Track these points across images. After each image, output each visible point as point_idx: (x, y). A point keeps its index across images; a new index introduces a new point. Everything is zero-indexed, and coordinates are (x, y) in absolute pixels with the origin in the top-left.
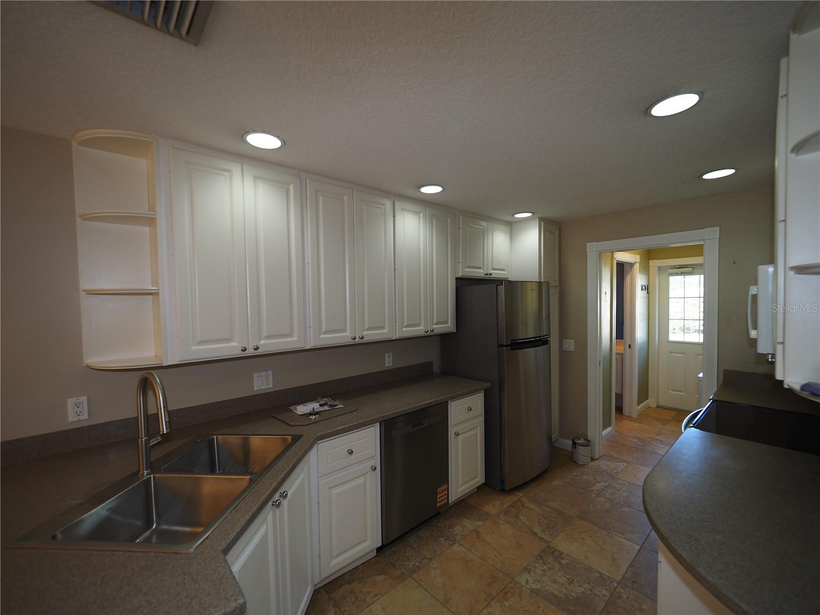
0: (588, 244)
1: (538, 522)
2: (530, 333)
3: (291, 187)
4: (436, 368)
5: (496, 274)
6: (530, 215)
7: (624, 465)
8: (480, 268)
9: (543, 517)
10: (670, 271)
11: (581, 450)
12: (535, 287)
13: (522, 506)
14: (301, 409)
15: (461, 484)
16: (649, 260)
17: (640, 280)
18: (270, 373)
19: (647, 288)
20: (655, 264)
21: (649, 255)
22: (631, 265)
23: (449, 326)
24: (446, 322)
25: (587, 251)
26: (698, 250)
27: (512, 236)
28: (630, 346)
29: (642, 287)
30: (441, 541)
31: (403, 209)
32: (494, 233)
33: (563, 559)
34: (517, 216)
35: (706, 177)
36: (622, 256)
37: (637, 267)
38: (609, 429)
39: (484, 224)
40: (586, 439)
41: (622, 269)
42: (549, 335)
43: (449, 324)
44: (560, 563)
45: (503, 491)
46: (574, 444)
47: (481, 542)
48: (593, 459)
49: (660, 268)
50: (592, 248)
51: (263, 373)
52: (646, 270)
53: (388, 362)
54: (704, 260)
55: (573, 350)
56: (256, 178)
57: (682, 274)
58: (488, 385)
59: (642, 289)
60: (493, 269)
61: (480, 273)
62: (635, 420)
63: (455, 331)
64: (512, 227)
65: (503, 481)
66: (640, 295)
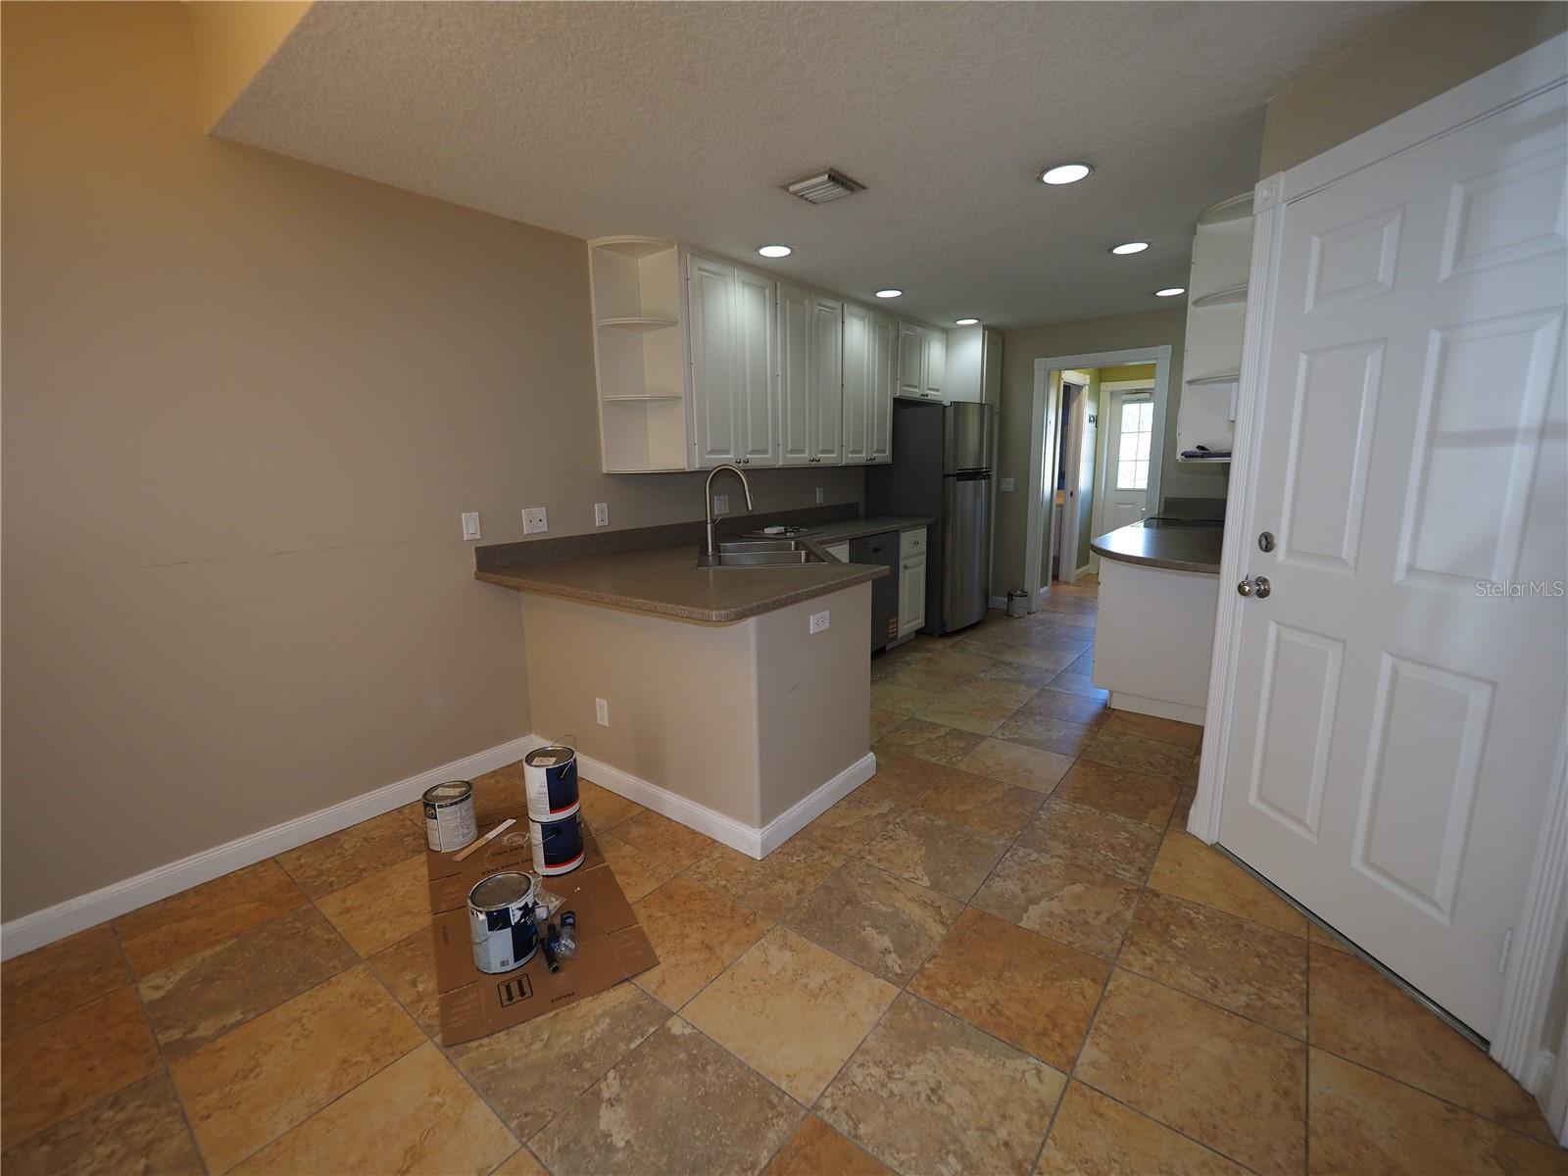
0: (1036, 360)
1: (984, 650)
2: (971, 465)
4: (862, 510)
5: (933, 396)
6: (976, 321)
8: (915, 387)
9: (987, 647)
10: (1125, 397)
11: (1018, 601)
12: (976, 409)
14: (768, 531)
15: (906, 621)
16: (1101, 382)
17: (1088, 410)
18: (727, 497)
19: (1095, 420)
20: (1107, 387)
21: (1101, 375)
22: (1079, 388)
23: (885, 456)
24: (884, 451)
25: (1035, 367)
26: (1148, 371)
27: (948, 348)
28: (1071, 494)
29: (1090, 418)
31: (851, 314)
32: (932, 346)
34: (960, 322)
35: (1160, 294)
36: (1071, 377)
37: (1086, 391)
38: (1045, 588)
39: (919, 330)
40: (1023, 591)
41: (1069, 392)
42: (989, 468)
43: (887, 453)
45: (946, 635)
46: (1010, 597)
47: (935, 663)
48: (1029, 613)
49: (1112, 394)
50: (1040, 364)
51: (722, 497)
52: (1096, 395)
53: (819, 498)
54: (1156, 384)
55: (1012, 490)
57: (1138, 401)
58: (931, 520)
59: (1090, 421)
60: (930, 389)
61: (915, 393)
62: (1074, 584)
63: (891, 460)
64: (950, 335)
65: (943, 625)
66: (1088, 428)
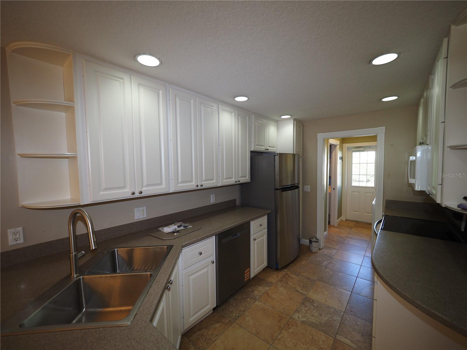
0: (318, 134)
1: (298, 285)
2: (289, 183)
3: (161, 92)
4: (238, 203)
5: (271, 150)
6: (289, 116)
7: (335, 251)
8: (262, 146)
9: (300, 282)
10: (353, 149)
11: (314, 244)
12: (291, 157)
13: (288, 277)
14: (167, 230)
15: (256, 267)
16: (343, 143)
17: (339, 154)
18: (145, 208)
19: (342, 158)
20: (346, 145)
21: (343, 141)
22: (335, 146)
23: (247, 179)
24: (246, 176)
25: (318, 138)
26: (374, 138)
27: (278, 129)
28: (334, 189)
29: (340, 158)
30: (248, 300)
31: (223, 110)
32: (270, 126)
33: (315, 303)
34: (283, 117)
35: (384, 100)
36: (332, 141)
37: (338, 147)
38: (326, 233)
39: (265, 120)
40: (316, 239)
41: (332, 147)
42: (299, 183)
43: (247, 177)
44: (314, 306)
45: (277, 269)
46: (311, 242)
47: (270, 298)
48: (320, 249)
49: (348, 148)
50: (320, 136)
52: (342, 149)
53: (213, 200)
54: (377, 144)
55: (309, 191)
56: (139, 85)
57: (359, 151)
58: (269, 211)
59: (340, 159)
60: (269, 147)
61: (262, 149)
62: (337, 227)
63: (250, 182)
64: (278, 123)
65: (277, 264)
66: (339, 162)
